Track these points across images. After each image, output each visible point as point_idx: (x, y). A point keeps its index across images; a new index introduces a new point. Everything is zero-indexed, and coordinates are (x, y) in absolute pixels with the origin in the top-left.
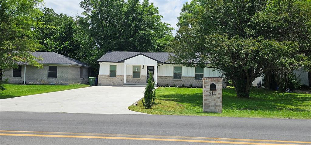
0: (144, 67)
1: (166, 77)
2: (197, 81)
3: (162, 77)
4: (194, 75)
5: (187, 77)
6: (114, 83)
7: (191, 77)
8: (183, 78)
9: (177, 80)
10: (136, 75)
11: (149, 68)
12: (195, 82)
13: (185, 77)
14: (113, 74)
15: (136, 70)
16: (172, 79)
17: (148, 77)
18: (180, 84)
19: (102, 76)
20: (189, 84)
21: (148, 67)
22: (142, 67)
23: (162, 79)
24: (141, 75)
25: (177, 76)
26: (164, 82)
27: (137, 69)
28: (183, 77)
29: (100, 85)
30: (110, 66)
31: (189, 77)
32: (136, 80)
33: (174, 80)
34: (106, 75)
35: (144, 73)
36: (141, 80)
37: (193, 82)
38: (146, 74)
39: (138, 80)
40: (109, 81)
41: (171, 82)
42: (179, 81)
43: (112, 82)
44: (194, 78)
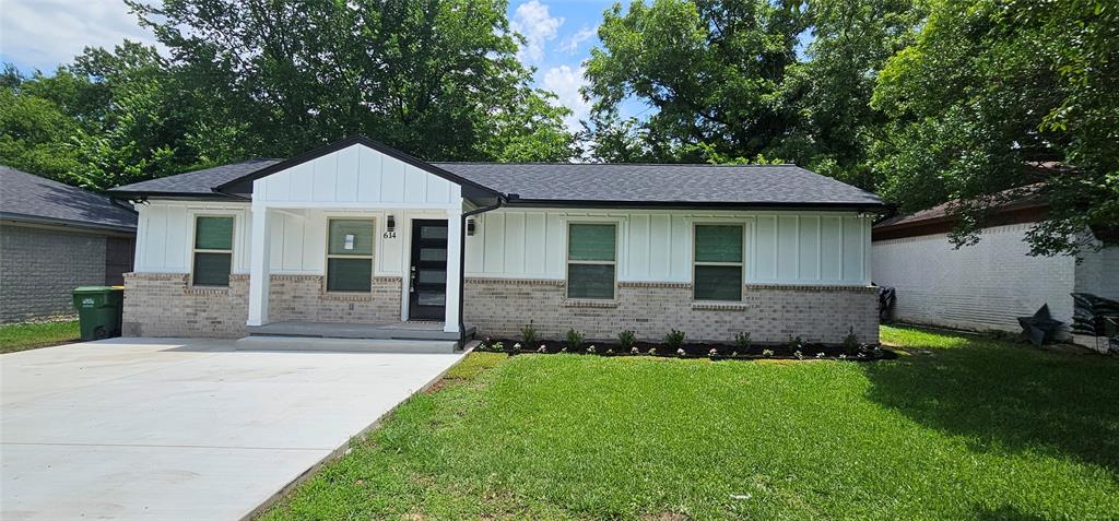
0: (391, 223)
1: (526, 288)
2: (707, 309)
3: (499, 288)
4: (687, 276)
5: (647, 286)
6: (215, 322)
7: (670, 285)
8: (623, 291)
9: (591, 306)
10: (348, 274)
11: (426, 233)
12: (697, 313)
13: (638, 285)
14: (212, 268)
15: (349, 246)
16: (557, 299)
17: (414, 283)
18: (609, 329)
19: (146, 282)
20: (659, 329)
21: (418, 225)
22: (381, 227)
23: (499, 295)
24: (377, 272)
25: (590, 279)
26: (513, 313)
27: (350, 237)
28: (625, 285)
29: (137, 333)
30: (200, 221)
31: (659, 286)
32: (345, 305)
33: (573, 301)
34: (168, 277)
35: (392, 260)
36: (372, 305)
37: (686, 312)
38: (404, 269)
39: (356, 304)
40: (189, 310)
41: (552, 315)
42: (599, 311)
43: (204, 314)
44: (690, 294)
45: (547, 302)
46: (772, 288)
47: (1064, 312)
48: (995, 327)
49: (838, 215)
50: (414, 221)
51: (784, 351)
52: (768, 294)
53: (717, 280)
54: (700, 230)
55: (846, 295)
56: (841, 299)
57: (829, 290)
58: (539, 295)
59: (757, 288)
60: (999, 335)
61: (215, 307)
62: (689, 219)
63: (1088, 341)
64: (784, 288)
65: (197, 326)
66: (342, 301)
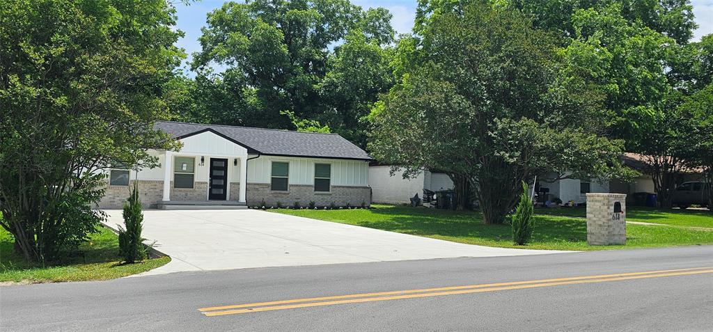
0: (203, 160)
1: (257, 187)
2: (318, 194)
4: (312, 182)
5: (300, 186)
7: (306, 186)
8: (290, 188)
9: (280, 193)
10: (183, 180)
11: (215, 164)
12: (316, 196)
13: (297, 185)
16: (268, 191)
17: (211, 184)
21: (212, 160)
22: (198, 161)
24: (196, 180)
25: (279, 183)
27: (185, 165)
28: (291, 186)
31: (303, 186)
32: (184, 194)
33: (273, 192)
35: (202, 175)
36: (195, 194)
37: (313, 195)
38: (207, 179)
39: (189, 193)
40: (111, 196)
41: (267, 197)
42: (283, 195)
43: (117, 198)
44: (314, 189)
45: (265, 192)
46: (340, 187)
47: (421, 196)
48: (404, 202)
49: (360, 162)
50: (211, 159)
51: (345, 208)
52: (338, 189)
53: (322, 184)
54: (317, 165)
55: (361, 189)
56: (360, 190)
57: (356, 187)
58: (262, 189)
59: (335, 187)
60: (405, 205)
61: (124, 195)
62: (313, 162)
63: (425, 204)
64: (343, 187)
65: (115, 203)
66: (182, 192)
